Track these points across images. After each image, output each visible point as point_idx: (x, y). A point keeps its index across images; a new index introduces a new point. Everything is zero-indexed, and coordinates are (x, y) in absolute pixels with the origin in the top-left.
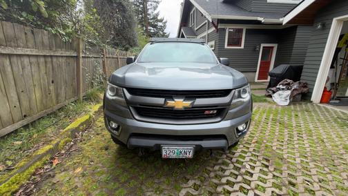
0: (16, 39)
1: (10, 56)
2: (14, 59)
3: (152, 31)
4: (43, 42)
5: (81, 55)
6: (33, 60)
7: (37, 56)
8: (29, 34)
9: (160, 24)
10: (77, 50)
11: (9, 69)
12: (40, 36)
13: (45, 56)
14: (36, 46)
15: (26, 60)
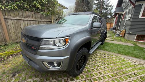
0: (29, 16)
1: (27, 20)
2: (28, 21)
3: (105, 12)
4: (38, 17)
5: (53, 21)
6: (34, 22)
7: (36, 21)
8: (34, 14)
9: (110, 8)
10: (51, 19)
11: (27, 24)
12: (37, 15)
13: (38, 21)
14: (35, 18)
15: (32, 22)
